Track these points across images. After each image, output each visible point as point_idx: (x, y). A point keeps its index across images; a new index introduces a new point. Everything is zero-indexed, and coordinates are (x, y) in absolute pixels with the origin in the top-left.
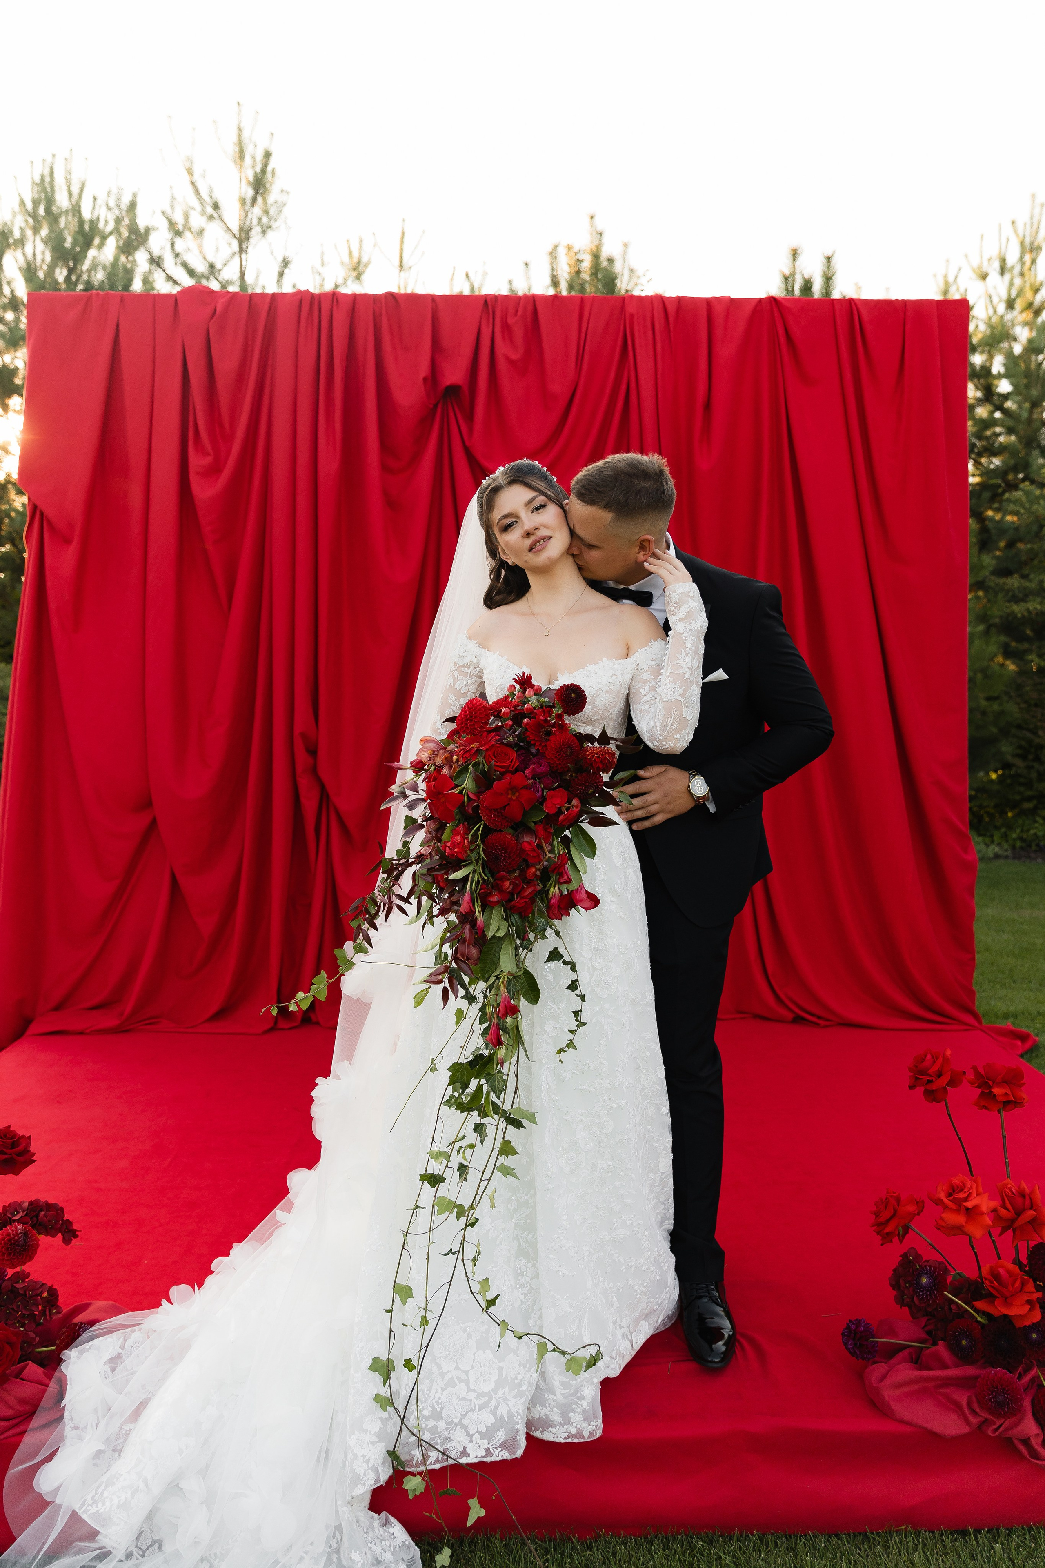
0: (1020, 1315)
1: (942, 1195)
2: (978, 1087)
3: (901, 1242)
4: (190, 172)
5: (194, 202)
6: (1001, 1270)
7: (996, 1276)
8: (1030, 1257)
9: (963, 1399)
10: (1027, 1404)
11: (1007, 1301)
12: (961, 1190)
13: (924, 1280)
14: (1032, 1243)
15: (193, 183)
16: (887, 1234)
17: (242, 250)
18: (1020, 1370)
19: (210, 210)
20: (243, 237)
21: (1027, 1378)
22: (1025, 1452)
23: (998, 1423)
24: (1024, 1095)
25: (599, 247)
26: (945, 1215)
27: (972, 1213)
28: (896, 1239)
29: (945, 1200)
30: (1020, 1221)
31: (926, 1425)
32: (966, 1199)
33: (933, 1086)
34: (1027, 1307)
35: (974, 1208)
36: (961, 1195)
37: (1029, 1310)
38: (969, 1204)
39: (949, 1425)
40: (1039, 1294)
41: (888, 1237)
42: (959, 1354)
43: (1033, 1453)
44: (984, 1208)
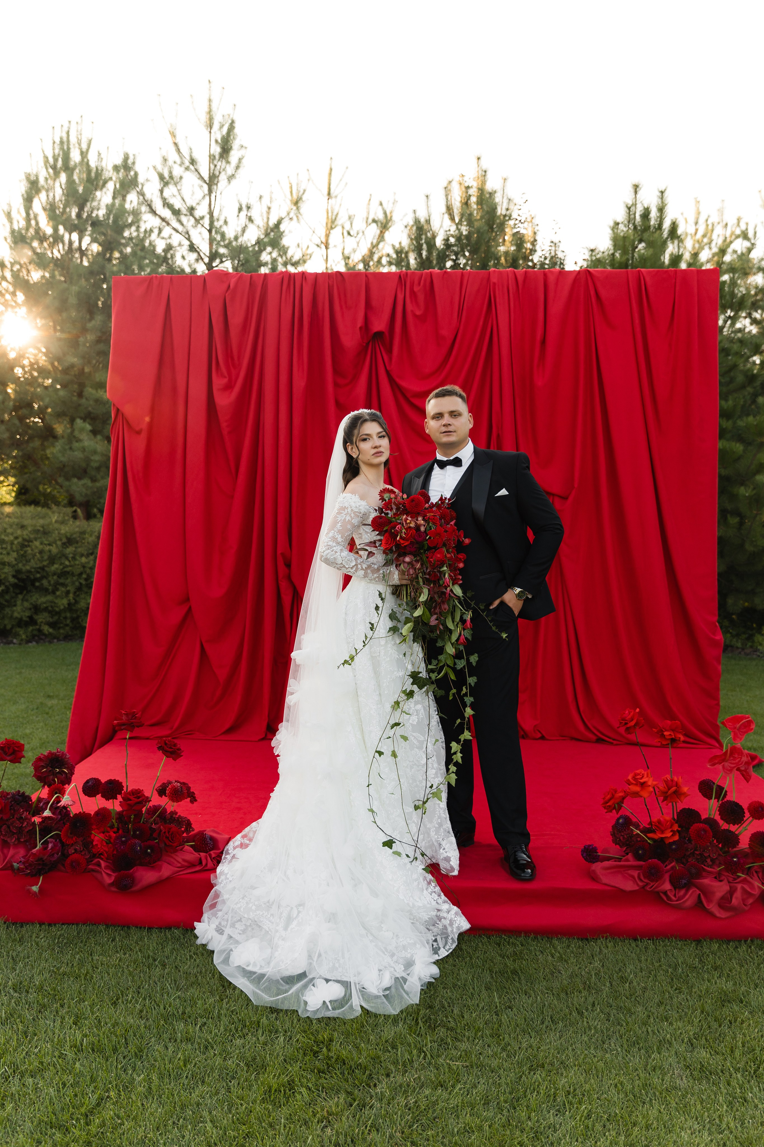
0: (667, 837)
1: (630, 777)
2: (658, 732)
3: (617, 813)
4: (173, 135)
5: (176, 157)
6: (661, 819)
7: (660, 822)
8: (679, 814)
9: (635, 874)
10: (667, 877)
11: (663, 832)
12: (639, 774)
13: (621, 821)
14: (680, 808)
15: (176, 144)
16: (609, 806)
17: (210, 191)
18: (667, 863)
19: (187, 163)
20: (212, 181)
21: (669, 867)
22: (666, 898)
23: (652, 884)
25: (484, 182)
26: (630, 787)
27: (643, 785)
28: (614, 811)
29: (632, 780)
30: (670, 792)
31: (617, 886)
32: (641, 779)
33: (628, 726)
34: (671, 833)
35: (645, 783)
36: (638, 777)
37: (672, 835)
38: (642, 781)
39: (629, 886)
40: (680, 829)
41: (610, 809)
42: (638, 857)
43: (670, 899)
44: (650, 783)
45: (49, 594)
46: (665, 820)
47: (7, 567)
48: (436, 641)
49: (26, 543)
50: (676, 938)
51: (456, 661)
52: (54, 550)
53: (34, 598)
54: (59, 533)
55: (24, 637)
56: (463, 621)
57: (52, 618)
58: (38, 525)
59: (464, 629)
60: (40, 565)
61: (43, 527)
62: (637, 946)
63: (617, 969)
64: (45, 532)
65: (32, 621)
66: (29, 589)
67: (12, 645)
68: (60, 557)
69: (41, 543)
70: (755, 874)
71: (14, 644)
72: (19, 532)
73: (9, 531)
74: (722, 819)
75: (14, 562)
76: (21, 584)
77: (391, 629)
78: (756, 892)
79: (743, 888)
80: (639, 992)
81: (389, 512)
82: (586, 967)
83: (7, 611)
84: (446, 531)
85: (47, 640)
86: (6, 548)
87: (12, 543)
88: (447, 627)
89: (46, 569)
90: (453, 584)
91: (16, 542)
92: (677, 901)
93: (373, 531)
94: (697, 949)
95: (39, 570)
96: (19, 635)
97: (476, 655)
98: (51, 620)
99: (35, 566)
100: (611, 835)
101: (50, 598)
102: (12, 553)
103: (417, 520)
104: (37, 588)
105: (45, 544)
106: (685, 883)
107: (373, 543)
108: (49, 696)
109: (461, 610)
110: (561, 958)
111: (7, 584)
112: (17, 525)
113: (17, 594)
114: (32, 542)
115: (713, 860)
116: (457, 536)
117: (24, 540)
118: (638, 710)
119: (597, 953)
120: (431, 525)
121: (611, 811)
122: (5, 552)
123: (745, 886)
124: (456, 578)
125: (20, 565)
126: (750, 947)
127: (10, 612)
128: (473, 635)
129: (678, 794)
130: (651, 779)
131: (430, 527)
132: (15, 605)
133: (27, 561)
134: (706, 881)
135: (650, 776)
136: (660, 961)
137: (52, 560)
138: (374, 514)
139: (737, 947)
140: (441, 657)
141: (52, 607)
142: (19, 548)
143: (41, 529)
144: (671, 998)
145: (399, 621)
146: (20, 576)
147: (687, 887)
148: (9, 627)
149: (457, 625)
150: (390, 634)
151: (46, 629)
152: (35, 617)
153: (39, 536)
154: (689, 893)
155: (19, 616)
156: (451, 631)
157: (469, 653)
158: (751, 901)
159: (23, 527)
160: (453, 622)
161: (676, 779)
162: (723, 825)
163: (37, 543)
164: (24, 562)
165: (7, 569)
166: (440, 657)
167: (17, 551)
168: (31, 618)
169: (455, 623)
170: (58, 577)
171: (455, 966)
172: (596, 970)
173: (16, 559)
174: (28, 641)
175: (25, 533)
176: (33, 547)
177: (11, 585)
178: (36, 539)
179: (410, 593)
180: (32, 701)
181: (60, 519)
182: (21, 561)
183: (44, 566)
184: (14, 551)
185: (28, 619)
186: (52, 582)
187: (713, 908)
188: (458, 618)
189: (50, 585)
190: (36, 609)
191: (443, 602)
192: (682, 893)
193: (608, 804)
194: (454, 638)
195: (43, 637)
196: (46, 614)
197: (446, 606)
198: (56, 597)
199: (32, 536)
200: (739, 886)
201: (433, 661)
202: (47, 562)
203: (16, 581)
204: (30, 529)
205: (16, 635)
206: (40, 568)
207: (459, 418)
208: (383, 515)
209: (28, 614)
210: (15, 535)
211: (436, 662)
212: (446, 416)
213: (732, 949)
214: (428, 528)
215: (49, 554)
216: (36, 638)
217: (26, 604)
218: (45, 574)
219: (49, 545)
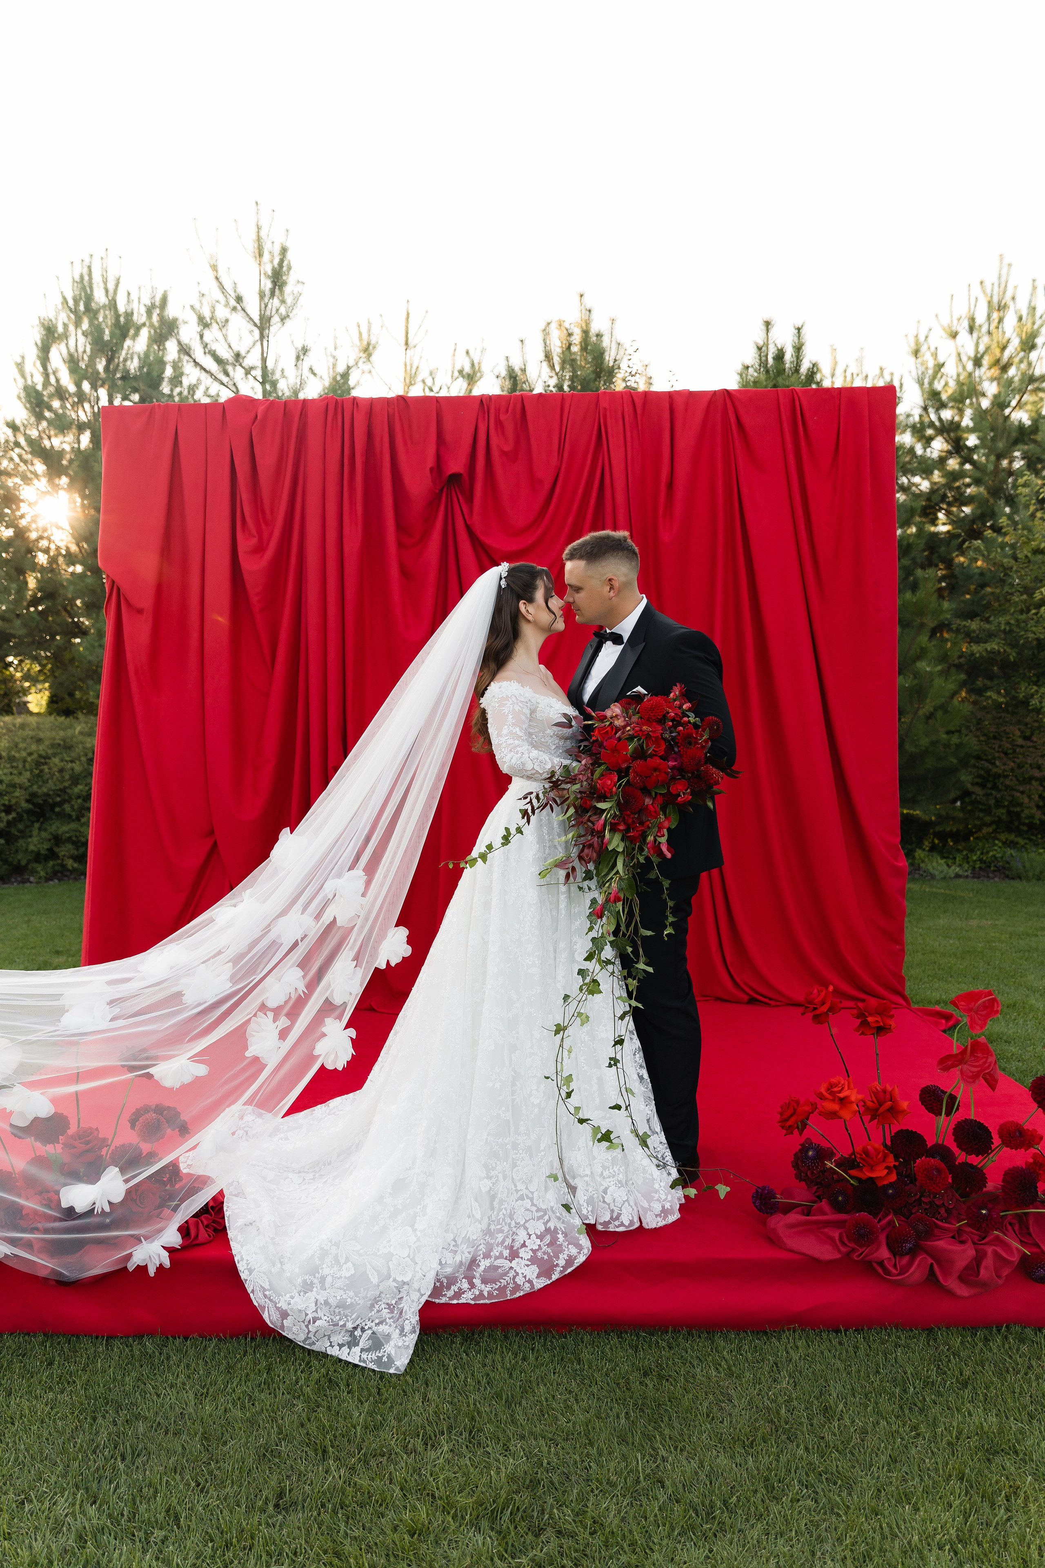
0: (880, 1177)
1: (823, 1090)
2: (858, 1017)
3: (801, 1135)
4: (215, 269)
6: (869, 1147)
7: (866, 1152)
8: (893, 1139)
9: (836, 1234)
10: (883, 1238)
11: (872, 1168)
12: (836, 1085)
13: (810, 1153)
14: (894, 1130)
15: (218, 278)
16: (790, 1126)
17: (263, 338)
18: (879, 1217)
19: (234, 303)
20: (264, 326)
21: (884, 1222)
22: (880, 1271)
23: (860, 1250)
24: (893, 1025)
25: (588, 324)
26: (824, 1103)
27: (842, 1101)
28: (796, 1131)
29: (825, 1093)
30: (882, 1109)
31: (808, 1252)
32: (840, 1092)
33: (818, 1012)
34: (886, 1171)
35: (846, 1098)
36: (836, 1089)
37: (888, 1173)
38: (842, 1095)
39: (825, 1252)
40: (897, 1164)
41: (789, 1130)
42: (838, 1208)
43: (887, 1271)
44: (853, 1098)
45: (73, 821)
46: (875, 1149)
47: (18, 790)
49: (43, 760)
50: (896, 1328)
52: (77, 767)
53: (54, 827)
54: (84, 748)
55: (42, 874)
57: (77, 850)
58: (57, 737)
60: (62, 787)
61: (64, 741)
62: (840, 1343)
63: (817, 1392)
64: (67, 746)
65: (52, 854)
66: (47, 815)
67: (28, 885)
68: (85, 777)
69: (62, 760)
70: (1009, 1228)
71: (31, 882)
72: (34, 747)
73: (21, 745)
74: (960, 1147)
75: (27, 784)
76: (37, 810)
78: (1015, 1259)
79: (995, 1253)
80: (856, 1439)
82: (769, 1389)
83: (21, 842)
85: (73, 876)
86: (17, 767)
87: (25, 761)
89: (68, 791)
91: (29, 759)
92: (898, 1275)
94: (928, 1344)
95: (59, 793)
96: (37, 872)
98: (76, 853)
99: (54, 788)
100: (793, 1166)
101: (73, 826)
102: (23, 772)
104: (58, 815)
105: (66, 761)
106: (910, 1248)
108: (58, 953)
110: (731, 1374)
111: (20, 810)
112: (32, 738)
113: (33, 822)
114: (50, 758)
115: (948, 1210)
117: (40, 756)
118: (831, 988)
119: (784, 1360)
121: (792, 1133)
122: (15, 772)
123: (999, 1250)
125: (35, 788)
126: (1006, 1337)
127: (24, 845)
129: (894, 1111)
130: (855, 1091)
132: (30, 836)
133: (43, 782)
134: (941, 1244)
135: (852, 1086)
136: (878, 1372)
137: (76, 780)
139: (986, 1340)
141: (76, 836)
142: (34, 766)
143: (62, 743)
144: (906, 1447)
146: (36, 800)
147: (913, 1253)
148: (23, 863)
151: (70, 863)
152: (56, 849)
153: (59, 751)
154: (916, 1263)
155: (35, 849)
158: (1006, 1272)
159: (39, 741)
161: (889, 1088)
162: (961, 1156)
163: (56, 760)
164: (40, 783)
165: (17, 793)
167: (31, 771)
168: (50, 850)
170: (84, 800)
171: (570, 1392)
172: (785, 1393)
173: (29, 781)
174: (48, 880)
175: (41, 748)
176: (52, 765)
177: (23, 811)
178: (55, 755)
180: (32, 960)
181: (86, 730)
182: (37, 782)
183: (65, 788)
184: (26, 770)
185: (46, 852)
186: (76, 807)
187: (953, 1284)
189: (73, 810)
190: (57, 840)
192: (905, 1260)
193: (790, 1123)
195: (68, 873)
196: (69, 846)
198: (82, 825)
199: (50, 752)
200: (990, 1250)
202: (70, 782)
203: (30, 806)
204: (47, 743)
205: (33, 872)
206: (60, 790)
209: (46, 846)
210: (28, 751)
213: (980, 1344)
215: (71, 772)
216: (59, 875)
217: (44, 834)
218: (67, 797)
219: (72, 761)
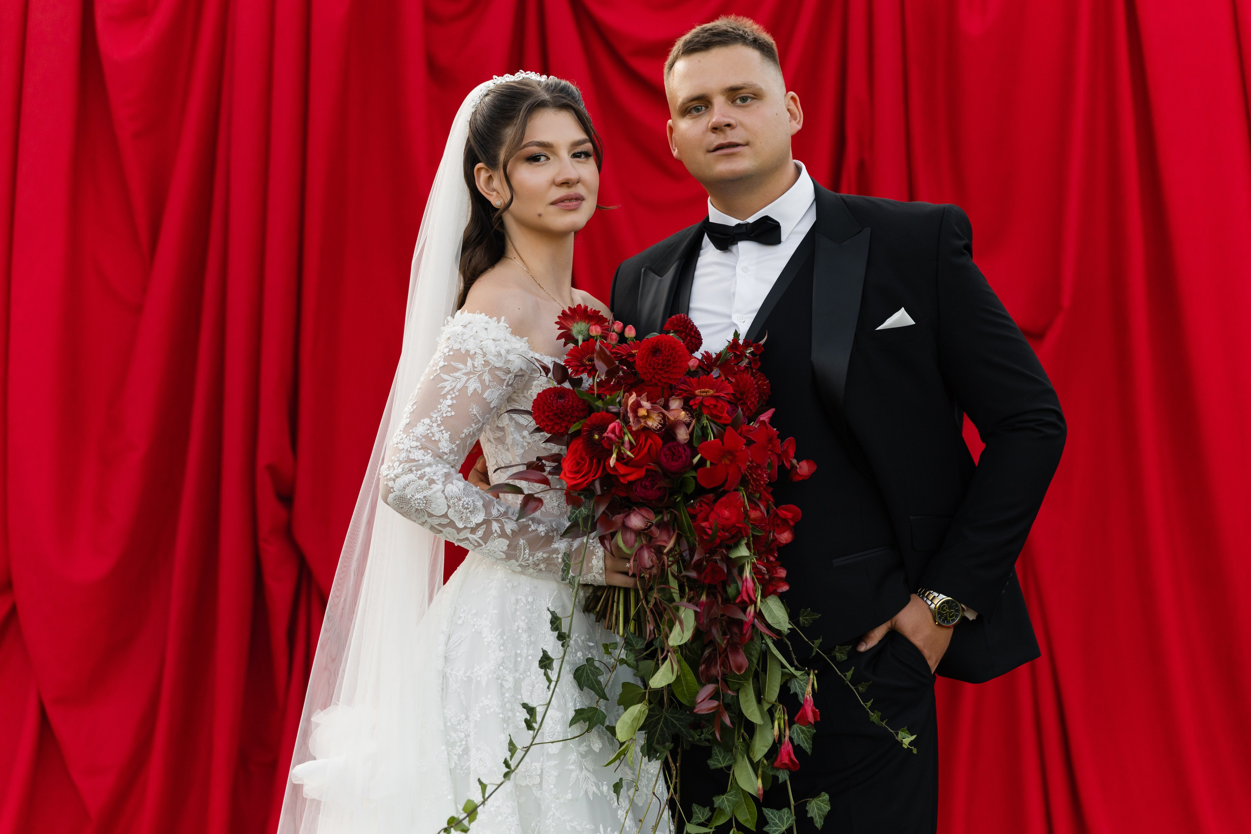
48: (707, 753)
51: (767, 812)
56: (788, 698)
59: (791, 723)
77: (580, 715)
81: (585, 376)
84: (750, 443)
88: (741, 715)
90: (764, 596)
93: (538, 430)
97: (825, 796)
103: (666, 407)
107: (534, 468)
109: (783, 666)
116: (779, 456)
120: (705, 422)
124: (772, 578)
128: (815, 739)
131: (704, 429)
138: (541, 383)
140: (723, 801)
145: (603, 696)
149: (771, 713)
150: (576, 730)
156: (751, 728)
157: (805, 793)
160: (759, 701)
166: (718, 801)
169: (766, 707)
179: (638, 614)
188: (773, 693)
191: (734, 647)
194: (761, 747)
197: (742, 659)
201: (695, 808)
207: (756, 104)
208: (567, 385)
211: (707, 812)
212: (719, 102)
214: (698, 432)
